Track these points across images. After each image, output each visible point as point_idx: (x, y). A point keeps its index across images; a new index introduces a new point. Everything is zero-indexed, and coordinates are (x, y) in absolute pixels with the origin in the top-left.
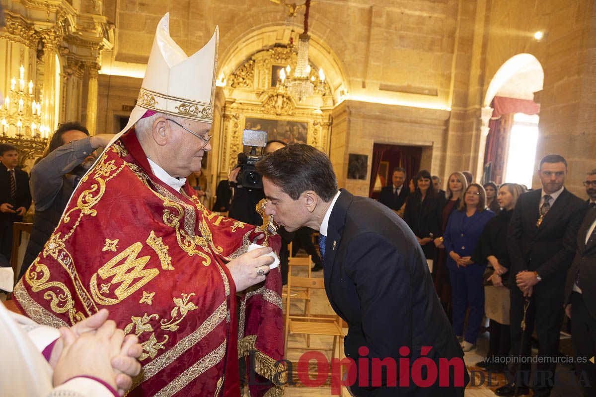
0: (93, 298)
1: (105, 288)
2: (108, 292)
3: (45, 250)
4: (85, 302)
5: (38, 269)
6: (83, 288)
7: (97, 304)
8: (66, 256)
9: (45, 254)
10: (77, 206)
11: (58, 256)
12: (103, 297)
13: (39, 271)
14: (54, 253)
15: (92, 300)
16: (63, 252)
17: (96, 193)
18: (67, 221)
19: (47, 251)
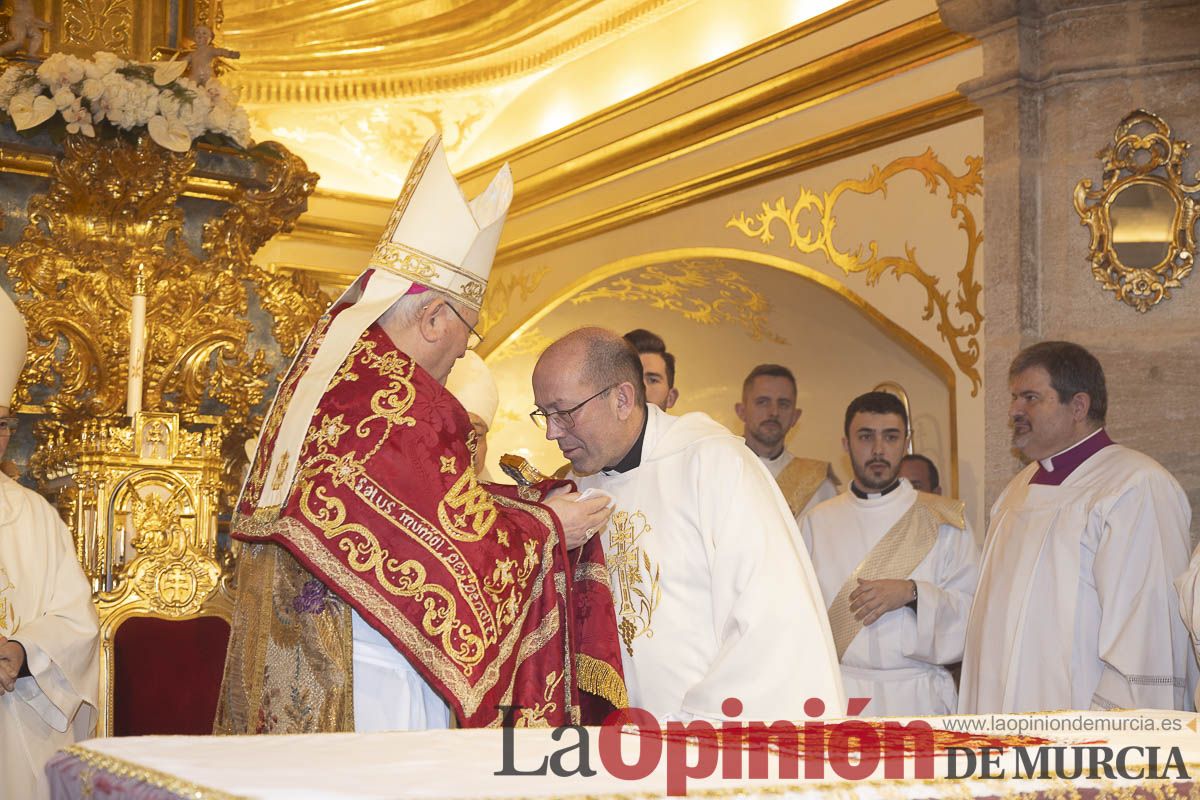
0: (446, 535)
1: (461, 521)
2: (465, 525)
3: (334, 477)
4: (428, 542)
5: (330, 505)
6: (425, 521)
7: (453, 541)
8: (369, 483)
9: (336, 483)
10: (375, 414)
11: (356, 485)
12: (459, 531)
13: (331, 507)
14: (350, 481)
15: (444, 537)
16: (361, 481)
17: (402, 394)
18: (366, 435)
19: (338, 478)
